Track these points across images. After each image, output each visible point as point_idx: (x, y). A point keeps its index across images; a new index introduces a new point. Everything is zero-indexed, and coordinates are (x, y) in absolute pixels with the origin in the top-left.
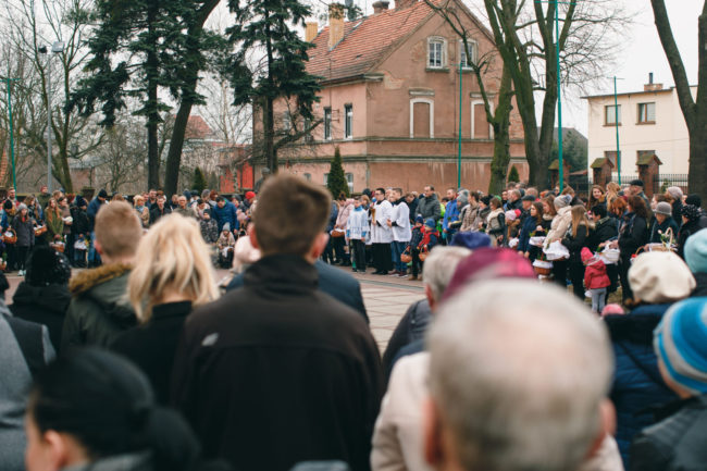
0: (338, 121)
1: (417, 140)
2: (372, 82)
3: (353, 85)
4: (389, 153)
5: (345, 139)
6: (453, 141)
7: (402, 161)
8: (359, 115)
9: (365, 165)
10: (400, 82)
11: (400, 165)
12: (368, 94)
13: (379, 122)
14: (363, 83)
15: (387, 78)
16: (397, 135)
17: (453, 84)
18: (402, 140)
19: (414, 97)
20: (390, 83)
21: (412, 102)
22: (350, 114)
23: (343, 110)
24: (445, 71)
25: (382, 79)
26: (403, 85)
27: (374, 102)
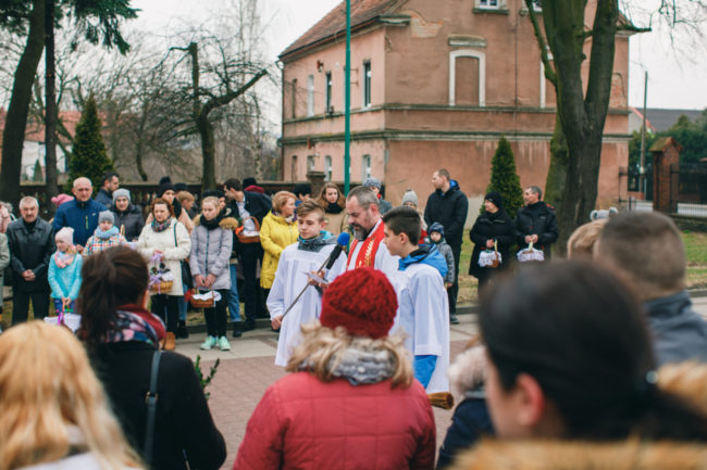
0: (357, 83)
1: (459, 110)
2: (392, 28)
3: (371, 33)
4: (419, 126)
5: (364, 109)
6: (513, 111)
7: (437, 138)
8: (377, 74)
9: (382, 143)
10: (436, 27)
11: (434, 144)
12: (387, 44)
13: (404, 83)
14: (381, 28)
15: (415, 21)
16: (430, 102)
17: (514, 31)
18: (439, 109)
19: (456, 48)
20: (420, 29)
21: (453, 55)
22: (369, 74)
23: (362, 69)
24: (503, 13)
25: (408, 23)
26: (440, 32)
27: (396, 56)
